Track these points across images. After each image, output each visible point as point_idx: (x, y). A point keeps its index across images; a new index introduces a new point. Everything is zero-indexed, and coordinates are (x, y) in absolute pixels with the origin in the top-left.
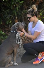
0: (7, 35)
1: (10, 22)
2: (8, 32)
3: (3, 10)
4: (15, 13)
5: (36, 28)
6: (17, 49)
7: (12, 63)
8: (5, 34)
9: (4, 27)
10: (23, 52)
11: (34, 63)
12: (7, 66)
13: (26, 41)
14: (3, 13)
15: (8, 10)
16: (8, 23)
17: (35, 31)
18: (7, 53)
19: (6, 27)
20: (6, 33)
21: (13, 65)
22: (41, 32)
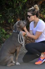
0: (9, 34)
1: (11, 20)
2: (10, 31)
3: (6, 9)
4: (18, 11)
5: (37, 28)
6: (20, 49)
7: (14, 62)
8: (6, 32)
9: (6, 25)
10: (25, 51)
11: (36, 63)
12: (9, 65)
13: (28, 41)
14: (5, 11)
15: (11, 8)
16: (9, 22)
17: (36, 31)
18: (9, 52)
19: (8, 25)
20: (8, 31)
21: (15, 64)
22: (42, 31)
